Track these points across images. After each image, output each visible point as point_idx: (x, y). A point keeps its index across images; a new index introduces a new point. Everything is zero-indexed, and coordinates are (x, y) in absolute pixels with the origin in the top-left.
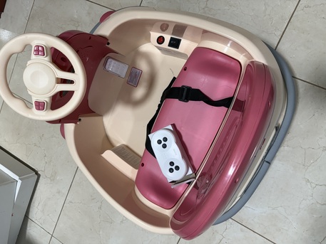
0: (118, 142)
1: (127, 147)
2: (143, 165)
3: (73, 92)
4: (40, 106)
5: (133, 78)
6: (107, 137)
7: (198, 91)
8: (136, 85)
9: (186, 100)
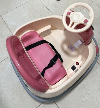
0: (53, 32)
1: (50, 34)
2: (39, 36)
3: (68, 26)
4: (69, 13)
5: (72, 48)
6: (56, 29)
7: (52, 66)
8: (69, 47)
9: (51, 61)
